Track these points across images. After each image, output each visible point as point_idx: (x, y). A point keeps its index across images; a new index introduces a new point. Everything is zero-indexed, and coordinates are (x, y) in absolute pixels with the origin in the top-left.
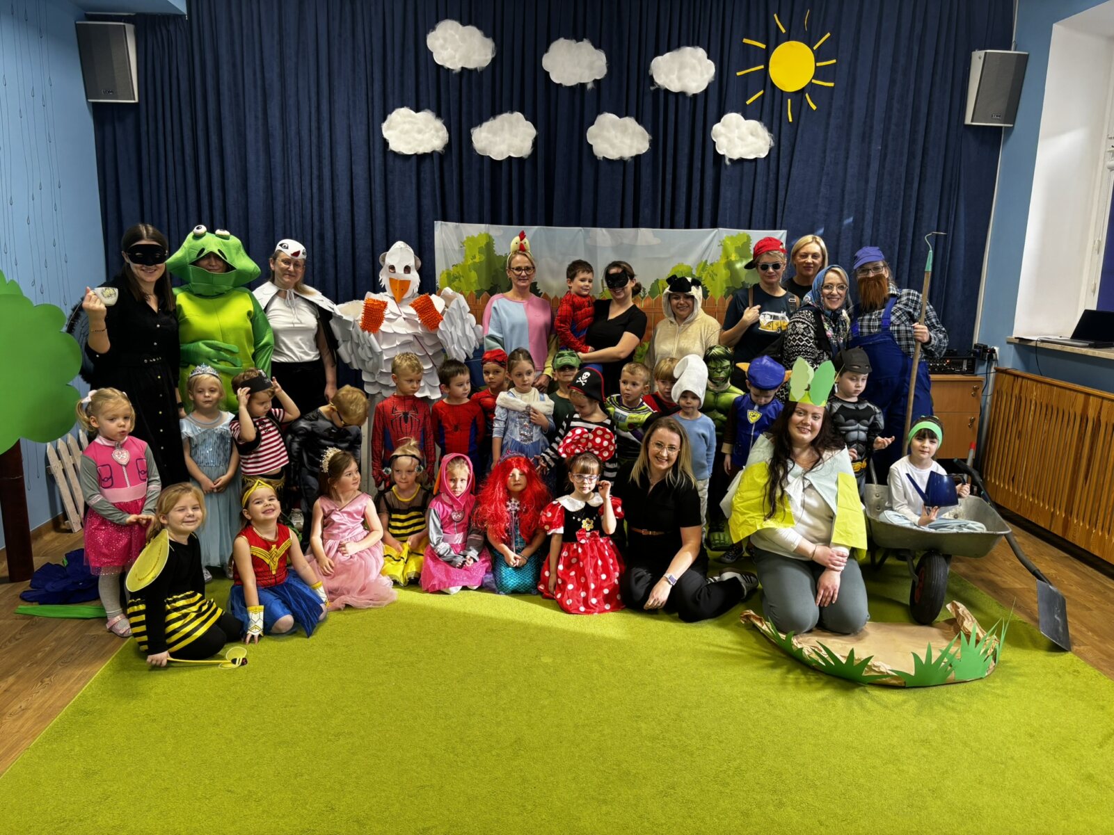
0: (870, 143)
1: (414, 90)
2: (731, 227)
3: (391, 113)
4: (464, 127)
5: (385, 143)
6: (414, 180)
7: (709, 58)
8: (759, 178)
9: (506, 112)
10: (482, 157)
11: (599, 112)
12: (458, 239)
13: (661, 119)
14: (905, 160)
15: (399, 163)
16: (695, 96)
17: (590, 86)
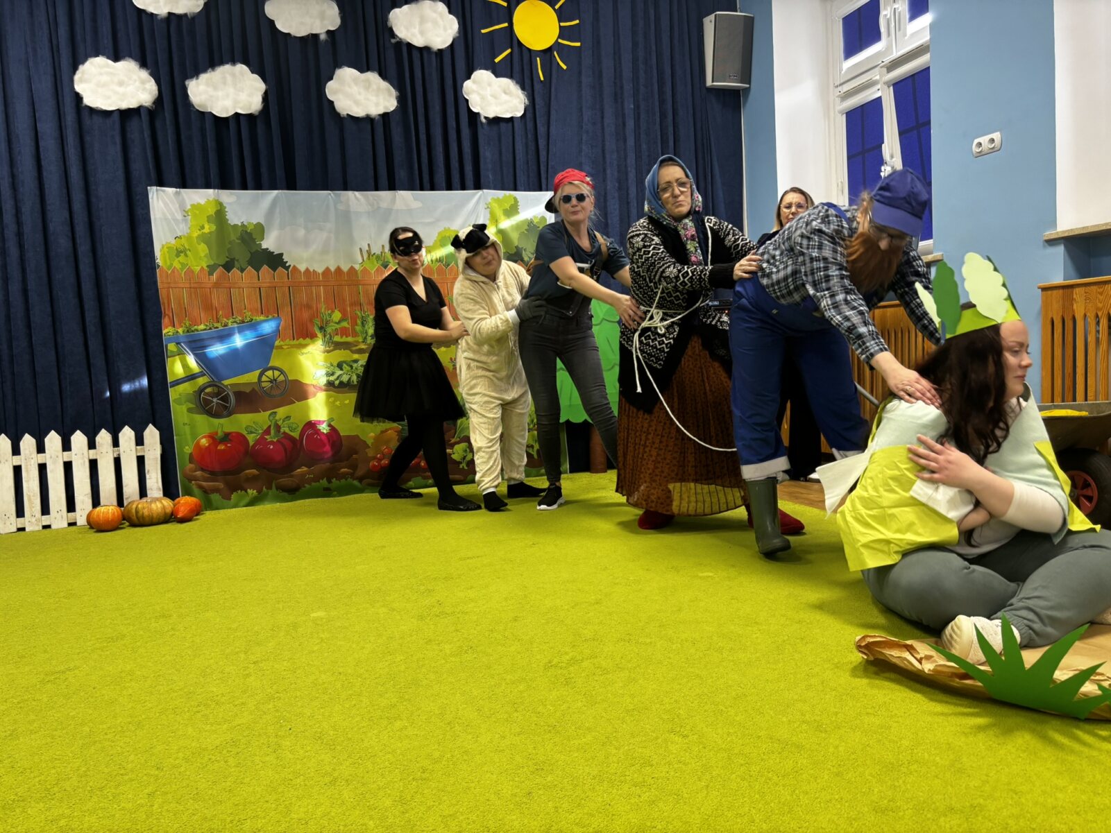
0: (622, 103)
1: (110, 37)
2: (495, 188)
3: (83, 62)
4: (177, 80)
5: (78, 98)
6: (118, 139)
7: (450, 12)
8: (518, 138)
9: (227, 63)
10: (203, 113)
11: (338, 65)
12: (180, 206)
13: (407, 75)
14: (658, 120)
15: (97, 120)
16: (440, 51)
17: (323, 37)
